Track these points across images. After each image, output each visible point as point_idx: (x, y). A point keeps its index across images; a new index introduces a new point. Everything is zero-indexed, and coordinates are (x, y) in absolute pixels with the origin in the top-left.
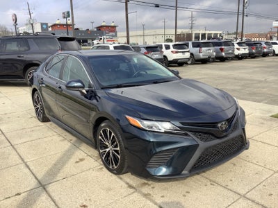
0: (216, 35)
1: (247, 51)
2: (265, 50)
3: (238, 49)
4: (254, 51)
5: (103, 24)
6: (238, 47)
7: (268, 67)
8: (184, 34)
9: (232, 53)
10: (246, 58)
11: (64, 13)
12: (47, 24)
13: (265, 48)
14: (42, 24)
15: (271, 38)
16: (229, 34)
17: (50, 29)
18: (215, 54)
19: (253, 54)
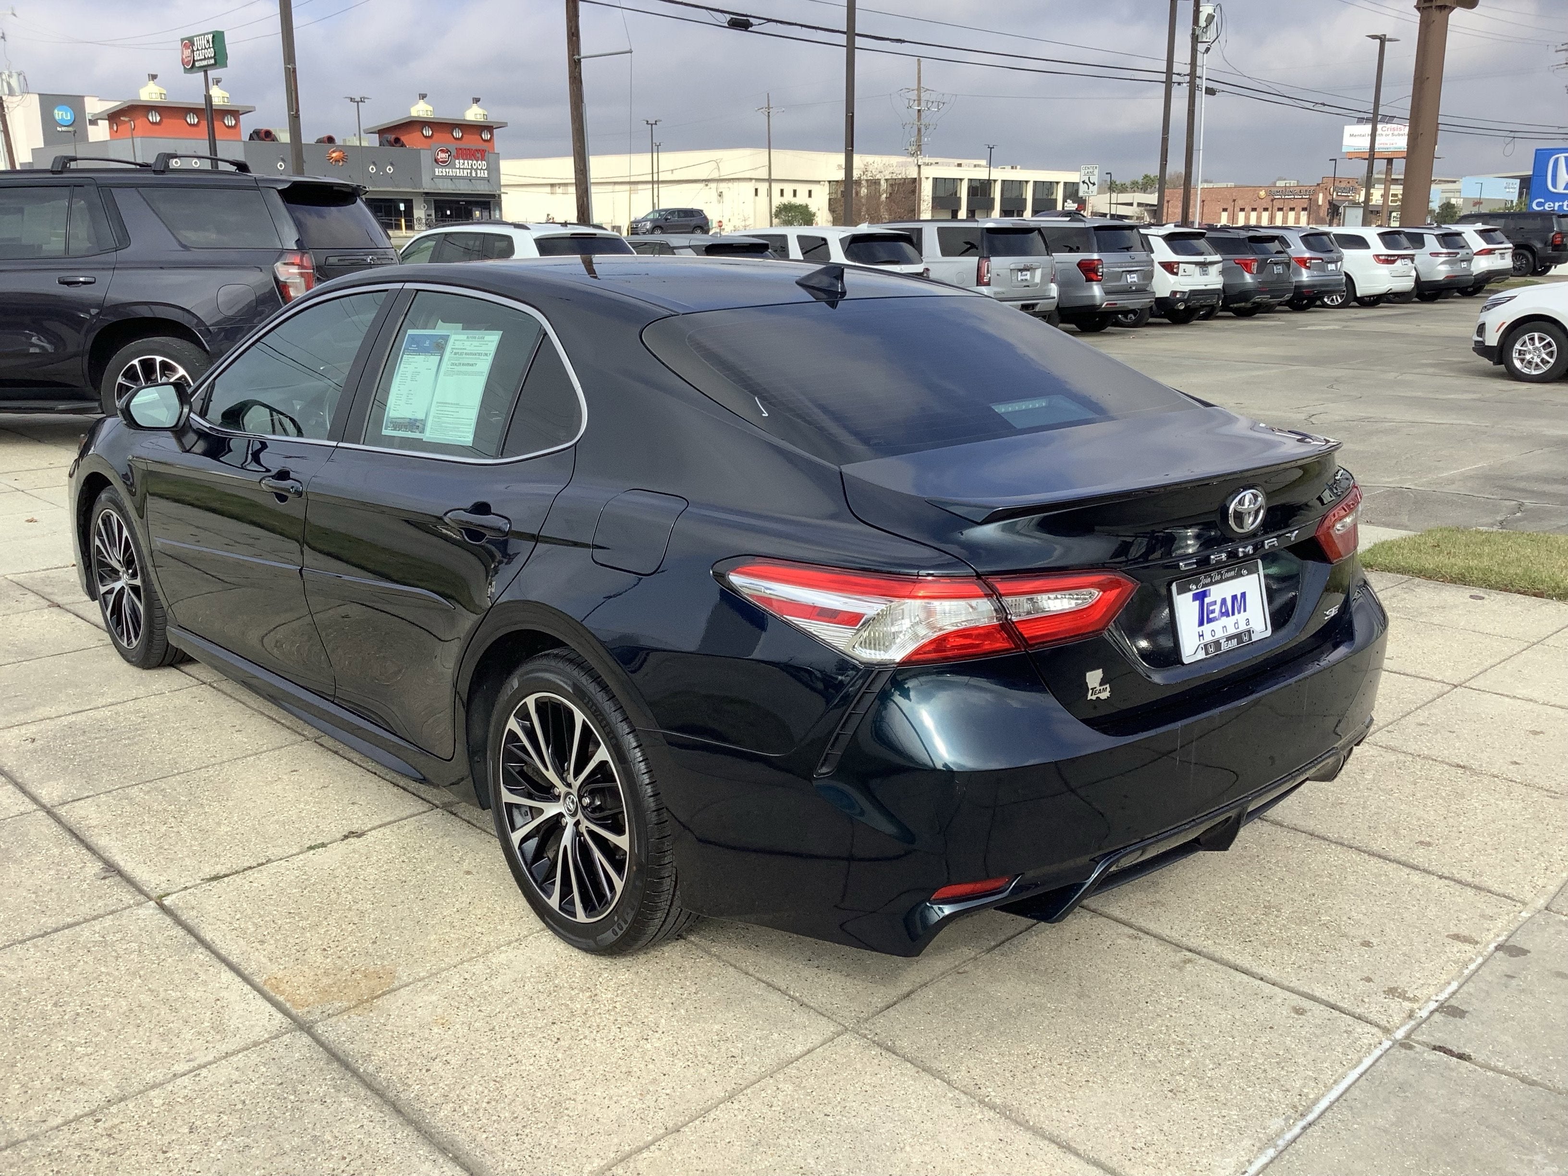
0: (1044, 189)
1: (1213, 280)
2: (1305, 276)
3: (1169, 267)
4: (1248, 278)
5: (421, 110)
6: (1172, 257)
7: (1318, 361)
8: (875, 183)
9: (1142, 290)
10: (1210, 314)
11: (189, 43)
12: (76, 102)
13: (1302, 262)
14: (48, 102)
15: (1334, 212)
16: (1113, 187)
17: (99, 133)
18: (1054, 290)
19: (1245, 295)
